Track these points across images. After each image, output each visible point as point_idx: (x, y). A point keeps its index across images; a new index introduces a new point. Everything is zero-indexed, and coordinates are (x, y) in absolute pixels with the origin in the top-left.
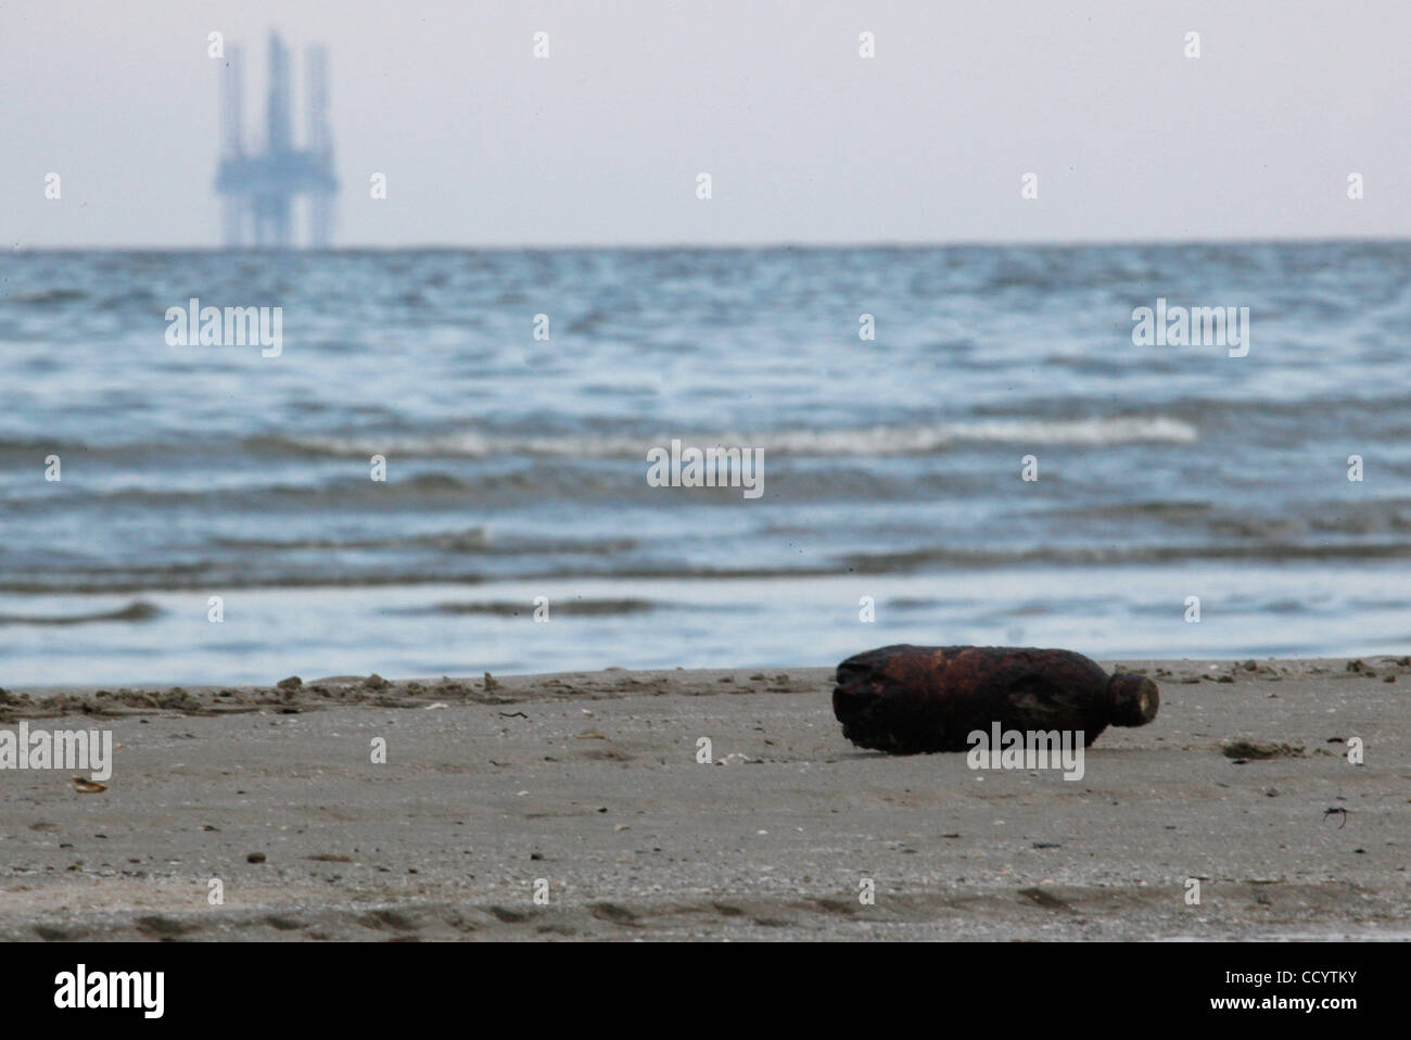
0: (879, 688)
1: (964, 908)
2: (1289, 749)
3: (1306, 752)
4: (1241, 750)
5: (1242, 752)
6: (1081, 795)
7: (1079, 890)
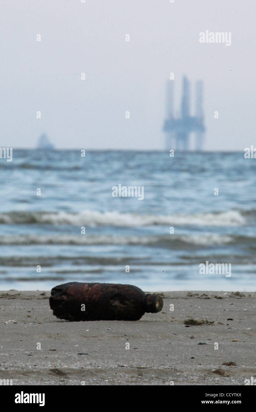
0: (65, 297)
1: (27, 375)
2: (208, 322)
3: (215, 323)
4: (191, 322)
5: (190, 323)
6: (122, 337)
7: (72, 370)
